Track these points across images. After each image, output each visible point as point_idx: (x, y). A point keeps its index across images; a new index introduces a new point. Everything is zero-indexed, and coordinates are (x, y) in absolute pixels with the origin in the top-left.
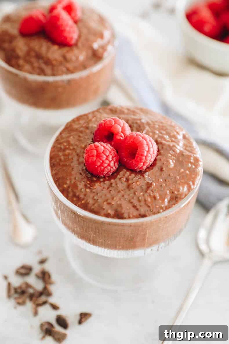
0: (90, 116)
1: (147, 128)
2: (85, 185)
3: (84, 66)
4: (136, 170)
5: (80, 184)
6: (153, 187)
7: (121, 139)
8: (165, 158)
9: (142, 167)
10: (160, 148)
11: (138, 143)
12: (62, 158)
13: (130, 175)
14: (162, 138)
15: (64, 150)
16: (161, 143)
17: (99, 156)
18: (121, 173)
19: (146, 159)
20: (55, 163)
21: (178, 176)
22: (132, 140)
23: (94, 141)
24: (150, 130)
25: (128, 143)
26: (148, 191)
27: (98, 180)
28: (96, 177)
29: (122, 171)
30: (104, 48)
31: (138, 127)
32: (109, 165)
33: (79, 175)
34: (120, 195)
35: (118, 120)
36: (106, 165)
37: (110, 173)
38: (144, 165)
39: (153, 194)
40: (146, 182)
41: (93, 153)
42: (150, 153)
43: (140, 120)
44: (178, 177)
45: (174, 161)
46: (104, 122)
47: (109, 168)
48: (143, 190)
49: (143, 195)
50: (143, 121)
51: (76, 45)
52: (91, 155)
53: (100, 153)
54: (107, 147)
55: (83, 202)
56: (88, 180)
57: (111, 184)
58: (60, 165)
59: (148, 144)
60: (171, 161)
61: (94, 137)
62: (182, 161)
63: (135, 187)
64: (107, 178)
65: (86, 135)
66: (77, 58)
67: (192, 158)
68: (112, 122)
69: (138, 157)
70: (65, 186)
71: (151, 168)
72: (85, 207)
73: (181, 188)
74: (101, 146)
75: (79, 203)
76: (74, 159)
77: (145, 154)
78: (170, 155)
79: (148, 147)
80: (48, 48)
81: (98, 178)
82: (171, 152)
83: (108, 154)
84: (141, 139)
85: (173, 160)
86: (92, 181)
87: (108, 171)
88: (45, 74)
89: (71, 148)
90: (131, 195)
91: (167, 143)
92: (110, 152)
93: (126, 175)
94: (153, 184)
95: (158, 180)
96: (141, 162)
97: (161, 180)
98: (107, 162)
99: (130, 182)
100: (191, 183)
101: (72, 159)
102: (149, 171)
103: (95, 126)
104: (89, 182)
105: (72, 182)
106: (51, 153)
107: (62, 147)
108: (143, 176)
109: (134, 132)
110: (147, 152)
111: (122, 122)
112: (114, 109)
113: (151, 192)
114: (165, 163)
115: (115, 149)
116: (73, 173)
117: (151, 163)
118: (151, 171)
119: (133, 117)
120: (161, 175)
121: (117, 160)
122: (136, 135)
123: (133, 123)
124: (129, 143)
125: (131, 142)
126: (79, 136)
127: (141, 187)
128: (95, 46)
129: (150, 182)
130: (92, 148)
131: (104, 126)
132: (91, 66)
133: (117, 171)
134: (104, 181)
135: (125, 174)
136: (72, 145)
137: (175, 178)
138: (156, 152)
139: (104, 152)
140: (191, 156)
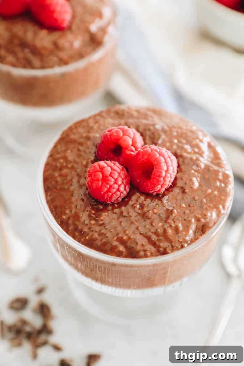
0: (91, 123)
1: (163, 136)
2: (89, 216)
3: (80, 55)
4: (152, 194)
5: (82, 215)
6: (174, 215)
7: (131, 155)
8: (186, 176)
9: (159, 190)
10: (181, 163)
11: (154, 161)
12: (59, 179)
13: (145, 200)
14: (182, 148)
15: (61, 169)
16: (181, 156)
17: (105, 179)
18: (134, 198)
19: (164, 180)
20: (50, 185)
21: (205, 198)
22: (146, 157)
23: (98, 158)
24: (166, 139)
25: (141, 160)
26: (169, 221)
27: (105, 209)
28: (103, 204)
29: (134, 196)
30: (103, 30)
31: (152, 136)
32: (118, 190)
33: (82, 202)
34: (133, 227)
35: (127, 130)
36: (114, 190)
37: (120, 199)
38: (161, 187)
39: (174, 224)
40: (165, 208)
41: (98, 176)
42: (169, 173)
43: (154, 125)
44: (204, 200)
45: (199, 179)
46: (109, 133)
47: (118, 193)
48: (161, 219)
49: (163, 226)
50: (158, 127)
51: (69, 28)
52: (95, 179)
53: (107, 176)
54: (115, 168)
55: (87, 238)
56: (93, 209)
57: (122, 212)
58: (56, 188)
59: (166, 162)
60: (194, 179)
61: (98, 151)
62: (208, 179)
63: (152, 216)
64: (116, 206)
65: (88, 148)
66: (72, 45)
67: (221, 174)
68: (120, 133)
69: (154, 178)
70: (64, 217)
71: (171, 189)
72: (90, 244)
73: (209, 214)
74: (108, 166)
75: (82, 240)
76: (73, 180)
77: (164, 174)
78: (193, 171)
79: (167, 164)
80: (35, 34)
81: (106, 205)
82: (194, 167)
83: (116, 176)
84: (158, 155)
85: (196, 177)
86: (98, 210)
87: (117, 197)
88: (33, 67)
89: (70, 166)
90: (148, 226)
91: (189, 156)
92: (119, 174)
93: (140, 201)
94: (174, 211)
95: (180, 205)
96: (159, 185)
97: (184, 205)
98: (116, 186)
99: (145, 209)
100: (221, 207)
101: (71, 180)
102: (169, 193)
103: (98, 135)
104: (93, 212)
105: (73, 212)
106: (45, 172)
107: (58, 165)
108: (161, 201)
109: (148, 146)
110: (166, 172)
111: (132, 131)
112: (120, 112)
113: (172, 222)
114: (188, 182)
115: (125, 168)
116: (73, 199)
117: (170, 184)
118: (171, 194)
119: (144, 121)
120: (183, 198)
121: (128, 182)
122: (152, 150)
123: (145, 130)
124: (143, 161)
125: (145, 159)
126: (79, 150)
127: (159, 216)
128: (94, 28)
129: (171, 208)
130: (96, 170)
131: (110, 139)
132: (88, 54)
133: (129, 196)
134: (113, 209)
135: (138, 199)
136: (70, 162)
137: (201, 202)
138: (176, 169)
139: (112, 175)
140: (218, 171)
